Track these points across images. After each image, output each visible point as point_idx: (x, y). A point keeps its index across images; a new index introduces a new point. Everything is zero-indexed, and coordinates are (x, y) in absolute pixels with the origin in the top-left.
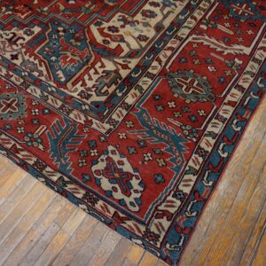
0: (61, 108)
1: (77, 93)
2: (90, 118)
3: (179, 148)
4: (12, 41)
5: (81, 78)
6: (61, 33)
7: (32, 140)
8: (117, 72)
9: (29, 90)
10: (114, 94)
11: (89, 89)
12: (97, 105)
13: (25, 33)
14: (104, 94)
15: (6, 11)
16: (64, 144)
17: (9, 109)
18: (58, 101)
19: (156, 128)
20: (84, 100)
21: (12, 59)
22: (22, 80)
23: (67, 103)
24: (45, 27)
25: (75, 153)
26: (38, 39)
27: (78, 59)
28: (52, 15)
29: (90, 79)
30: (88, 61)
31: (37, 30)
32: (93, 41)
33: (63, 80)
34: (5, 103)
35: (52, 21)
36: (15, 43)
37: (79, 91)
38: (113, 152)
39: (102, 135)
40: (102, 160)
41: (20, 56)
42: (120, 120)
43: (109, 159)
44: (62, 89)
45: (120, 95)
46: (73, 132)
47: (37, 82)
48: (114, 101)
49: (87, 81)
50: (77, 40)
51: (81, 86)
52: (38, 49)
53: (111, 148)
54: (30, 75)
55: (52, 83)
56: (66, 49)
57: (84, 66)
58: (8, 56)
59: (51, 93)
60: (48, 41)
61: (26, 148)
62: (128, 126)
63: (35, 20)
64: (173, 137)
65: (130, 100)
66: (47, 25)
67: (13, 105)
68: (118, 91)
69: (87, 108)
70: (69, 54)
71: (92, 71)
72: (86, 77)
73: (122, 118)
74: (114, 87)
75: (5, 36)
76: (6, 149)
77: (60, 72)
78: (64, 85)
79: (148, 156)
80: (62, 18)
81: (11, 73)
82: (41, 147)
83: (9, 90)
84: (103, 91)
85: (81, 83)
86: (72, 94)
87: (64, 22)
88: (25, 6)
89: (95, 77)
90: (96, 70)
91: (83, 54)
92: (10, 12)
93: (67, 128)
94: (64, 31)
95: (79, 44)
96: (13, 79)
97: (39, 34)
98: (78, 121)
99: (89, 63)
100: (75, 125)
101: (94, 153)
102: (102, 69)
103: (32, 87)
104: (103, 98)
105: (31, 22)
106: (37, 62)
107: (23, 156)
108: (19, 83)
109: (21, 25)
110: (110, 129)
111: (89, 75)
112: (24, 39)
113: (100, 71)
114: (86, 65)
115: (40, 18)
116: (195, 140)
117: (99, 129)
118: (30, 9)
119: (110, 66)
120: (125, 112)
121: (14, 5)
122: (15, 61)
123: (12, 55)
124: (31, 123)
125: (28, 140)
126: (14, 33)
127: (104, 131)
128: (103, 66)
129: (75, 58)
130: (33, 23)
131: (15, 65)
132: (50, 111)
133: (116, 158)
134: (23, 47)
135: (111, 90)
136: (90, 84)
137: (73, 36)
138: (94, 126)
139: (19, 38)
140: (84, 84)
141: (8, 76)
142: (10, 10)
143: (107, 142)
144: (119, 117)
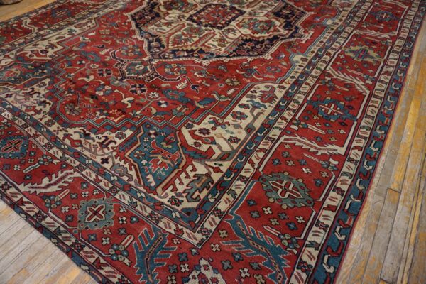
0: (150, 215)
1: (168, 199)
2: (180, 227)
3: (279, 262)
4: (103, 145)
5: (171, 183)
6: (152, 136)
7: (118, 252)
8: (208, 175)
9: (117, 196)
10: (206, 201)
11: (180, 195)
12: (188, 211)
13: (117, 136)
14: (195, 200)
15: (100, 115)
16: (152, 257)
17: (96, 217)
18: (147, 208)
19: (252, 238)
20: (175, 206)
21: (103, 163)
22: (111, 186)
23: (156, 210)
24: (137, 130)
25: (163, 269)
26: (130, 142)
27: (169, 162)
28: (144, 118)
29: (181, 183)
30: (179, 164)
31: (129, 133)
32: (184, 144)
33: (153, 184)
34: (92, 210)
35: (144, 124)
36: (106, 146)
37: (170, 197)
38: (206, 267)
39: (194, 247)
40: (194, 277)
41: (110, 161)
42: (213, 229)
43: (201, 276)
44: (152, 195)
45: (212, 200)
46: (162, 243)
47: (126, 188)
48: (207, 207)
49: (178, 186)
50: (168, 142)
51: (172, 191)
52: (129, 152)
53: (203, 262)
54: (119, 179)
55: (142, 189)
56: (157, 152)
57: (175, 169)
58: (98, 160)
59: (140, 199)
60: (139, 144)
61: (111, 262)
62: (222, 236)
63: (128, 123)
64: (272, 248)
65: (223, 206)
66: (139, 128)
67: (100, 212)
68: (210, 196)
69: (178, 215)
70: (160, 157)
71: (183, 175)
72: (177, 182)
73: (215, 227)
74: (205, 192)
75: (97, 140)
76: (88, 264)
77: (150, 177)
78: (154, 190)
79: (245, 272)
80: (155, 122)
81: (100, 178)
82: (127, 261)
83: (98, 196)
84: (194, 197)
85: (171, 188)
86: (162, 200)
87: (155, 125)
88: (119, 110)
89: (186, 182)
90: (187, 173)
91: (175, 157)
92: (104, 117)
93: (156, 238)
94: (155, 134)
95: (170, 147)
96: (102, 184)
97: (131, 137)
98: (168, 230)
99: (181, 167)
100: (164, 236)
101: (185, 267)
102: (193, 173)
103: (121, 193)
104: (195, 205)
105: (124, 126)
106: (127, 165)
107: (106, 272)
108: (107, 189)
109: (113, 129)
110: (203, 240)
111: (180, 179)
112: (115, 142)
113: (191, 174)
114: (178, 168)
115: (133, 122)
116: (295, 252)
117: (190, 240)
118: (124, 113)
119: (201, 169)
120: (218, 220)
121: (108, 110)
122: (105, 165)
123: (102, 159)
124: (118, 233)
125: (113, 252)
126: (106, 137)
127: (195, 242)
128: (194, 169)
129: (165, 161)
130: (125, 126)
131: (105, 169)
132: (138, 219)
133: (209, 274)
134: (114, 151)
135: (203, 195)
136: (180, 189)
137: (164, 139)
138: (185, 236)
139: (111, 141)
140: (175, 189)
141: (97, 181)
142: (104, 114)
143: (199, 255)
144: (212, 226)
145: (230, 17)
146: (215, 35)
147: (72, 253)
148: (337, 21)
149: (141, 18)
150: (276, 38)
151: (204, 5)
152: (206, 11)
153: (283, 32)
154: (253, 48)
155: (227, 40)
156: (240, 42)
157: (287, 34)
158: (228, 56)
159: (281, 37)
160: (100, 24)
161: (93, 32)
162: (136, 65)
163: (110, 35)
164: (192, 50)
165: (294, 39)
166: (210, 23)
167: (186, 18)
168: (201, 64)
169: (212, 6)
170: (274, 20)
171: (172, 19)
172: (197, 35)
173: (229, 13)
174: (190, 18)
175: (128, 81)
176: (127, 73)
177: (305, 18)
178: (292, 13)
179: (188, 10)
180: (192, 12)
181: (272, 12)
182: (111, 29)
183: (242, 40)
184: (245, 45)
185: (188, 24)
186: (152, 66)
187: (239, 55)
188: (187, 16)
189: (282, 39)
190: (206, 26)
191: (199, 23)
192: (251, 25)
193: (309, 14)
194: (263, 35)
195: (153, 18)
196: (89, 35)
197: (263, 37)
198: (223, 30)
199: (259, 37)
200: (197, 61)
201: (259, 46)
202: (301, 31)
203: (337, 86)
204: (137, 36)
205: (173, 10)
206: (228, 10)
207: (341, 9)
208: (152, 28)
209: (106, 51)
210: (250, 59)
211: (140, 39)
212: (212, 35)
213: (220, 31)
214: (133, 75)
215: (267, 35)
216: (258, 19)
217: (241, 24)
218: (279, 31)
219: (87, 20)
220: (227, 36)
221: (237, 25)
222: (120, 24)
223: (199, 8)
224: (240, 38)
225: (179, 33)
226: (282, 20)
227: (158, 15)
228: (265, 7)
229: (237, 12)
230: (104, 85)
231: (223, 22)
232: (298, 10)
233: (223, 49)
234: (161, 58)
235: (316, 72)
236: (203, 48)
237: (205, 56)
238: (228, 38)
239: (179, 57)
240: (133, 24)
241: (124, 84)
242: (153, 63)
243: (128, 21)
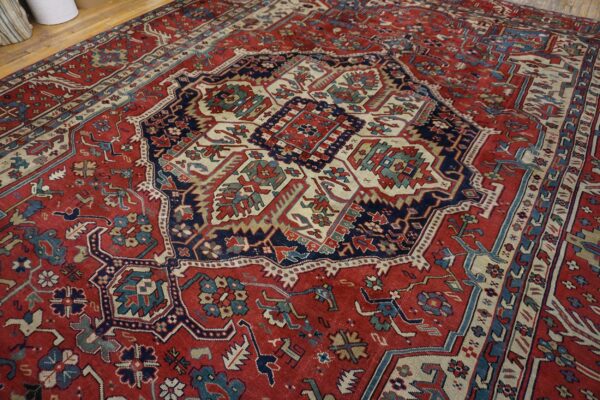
145: (335, 136)
146: (306, 187)
148: (542, 154)
149: (160, 133)
150: (428, 200)
151: (283, 102)
152: (287, 118)
153: (441, 183)
154: (386, 228)
155: (332, 202)
156: (358, 212)
157: (450, 190)
158: (335, 257)
159: (440, 199)
160: (80, 146)
161: (59, 168)
162: (138, 278)
163: (95, 178)
164: (260, 235)
165: (465, 206)
166: (296, 150)
167: (249, 135)
168: (277, 280)
169: (300, 105)
170: (421, 149)
171: (222, 136)
172: (270, 188)
173: (332, 124)
174: (256, 138)
175: (117, 336)
176: (117, 305)
177: (479, 143)
178: (453, 130)
179: (253, 114)
180: (261, 120)
181: (411, 124)
182: (99, 161)
183: (362, 203)
184: (369, 219)
185: (254, 154)
186: (172, 280)
187: (358, 254)
188: (251, 128)
189: (444, 205)
190: (288, 160)
191: (275, 152)
192: (377, 162)
193: (487, 132)
194: (402, 190)
195: (184, 133)
196: (53, 177)
197: (404, 196)
198: (321, 174)
199: (396, 198)
200: (271, 270)
201: (396, 225)
202: (477, 182)
204: (148, 185)
205: (225, 113)
206: (330, 117)
207: (544, 122)
208: (180, 164)
209: (81, 227)
210: (383, 266)
211: (156, 194)
212: (301, 186)
213: (316, 175)
214: (129, 315)
215: (410, 191)
216: (390, 142)
217: (358, 157)
218: (434, 180)
219: (53, 133)
220: (329, 191)
221: (350, 158)
222: (117, 146)
223: (274, 109)
224: (358, 199)
225: (233, 179)
226: (438, 149)
227: (193, 125)
228: (399, 110)
229: (347, 123)
230: (61, 349)
231: (321, 150)
232: (463, 120)
233: (324, 230)
234: (193, 258)
235: (526, 316)
236: (285, 228)
237: (286, 254)
238: (333, 197)
239: (232, 255)
240: (144, 148)
241: (110, 345)
242: (177, 272)
243: (134, 138)
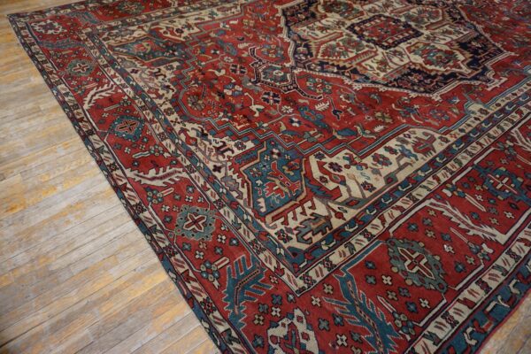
0: (253, 243)
1: (276, 231)
2: (282, 266)
3: (385, 342)
4: (220, 151)
5: (284, 214)
6: (275, 156)
7: (209, 271)
8: (328, 218)
9: (222, 211)
10: (317, 246)
11: (290, 230)
12: (295, 252)
13: (236, 145)
14: (309, 241)
15: (223, 117)
16: (243, 288)
17: (194, 226)
18: (251, 234)
19: (360, 305)
20: (281, 242)
21: (214, 170)
22: (217, 198)
23: (261, 240)
24: (259, 144)
25: (253, 305)
26: (248, 156)
27: (287, 190)
28: (271, 133)
29: (295, 218)
30: (297, 196)
31: (250, 145)
32: (309, 175)
33: (263, 210)
34: (192, 218)
35: (270, 140)
36: (222, 153)
37: (278, 229)
38: (300, 319)
39: (292, 293)
40: (283, 325)
41: (223, 170)
42: (318, 280)
43: (292, 326)
44: (259, 221)
45: (325, 248)
46: (258, 277)
47: (233, 205)
48: (316, 253)
49: (290, 220)
50: (291, 168)
51: (282, 223)
52: (245, 167)
53: (298, 312)
54: (228, 194)
55: (250, 211)
56: (276, 176)
57: (291, 200)
58: (211, 166)
59: (246, 222)
60: (258, 160)
61: (199, 279)
62: (326, 291)
63: (251, 133)
64: (381, 325)
65: (336, 258)
66: (262, 143)
67: (200, 223)
68: (323, 243)
69: (282, 252)
70: (277, 182)
71: (299, 210)
72: (290, 215)
73: (321, 278)
74: (320, 236)
75: (214, 144)
76: (176, 273)
77: (261, 200)
78: (263, 217)
79: (342, 340)
80: (281, 140)
81: (208, 186)
82: (216, 283)
83: (201, 205)
84: (305, 238)
85: (282, 220)
86: (269, 231)
87: (281, 144)
88: (245, 116)
89: (301, 218)
90: (303, 209)
91: (294, 186)
92: (227, 120)
93: (253, 269)
94: (279, 154)
95: (292, 173)
96: (208, 193)
97: (251, 150)
98: (268, 265)
99: (299, 199)
100: (262, 270)
101: (276, 312)
102: (311, 211)
103: (226, 208)
104: (304, 247)
105: (246, 135)
106: (239, 181)
107: (193, 287)
108: (213, 200)
109: (234, 136)
110: (303, 288)
111: (294, 214)
112: (233, 152)
113: (309, 212)
114: (295, 201)
115: (257, 134)
116: (409, 338)
117: (289, 284)
118: (249, 121)
119: (321, 209)
120: (326, 272)
121: (233, 113)
122: (216, 174)
123: (215, 166)
124: (214, 251)
125: (205, 269)
126: (224, 143)
127: (295, 288)
128: (313, 207)
129: (283, 188)
130: (247, 137)
131: (216, 178)
132: (238, 242)
133: (302, 327)
134: (229, 160)
135: (316, 239)
136: (293, 224)
137: (287, 163)
138: (285, 278)
139: (229, 149)
140: (285, 223)
141: (204, 188)
142: (227, 117)
143: (295, 304)
144: (318, 276)
145: (401, 37)
146: (376, 55)
147: (164, 256)
149: (293, 15)
150: (453, 76)
151: (371, 15)
152: (372, 23)
153: (465, 69)
154: (420, 81)
155: (390, 64)
156: (406, 71)
157: (469, 74)
158: (386, 85)
159: (460, 76)
160: (246, 12)
161: (235, 20)
162: (275, 69)
163: (254, 27)
164: (344, 68)
165: (477, 83)
166: (374, 38)
167: (346, 26)
168: (351, 86)
169: (382, 18)
170: (457, 53)
171: (330, 23)
172: (355, 51)
173: (402, 31)
174: (351, 28)
175: (262, 87)
176: (263, 76)
177: (500, 58)
178: (484, 48)
179: (351, 17)
180: (355, 21)
181: (456, 40)
182: (256, 21)
183: (409, 68)
184: (412, 75)
185: (347, 35)
186: (292, 75)
187: (399, 87)
188: (348, 23)
189: (461, 79)
190: (368, 41)
191: (361, 36)
192: (425, 53)
193: (506, 54)
194: (438, 68)
195: (307, 18)
196: (231, 22)
197: (438, 71)
198: (388, 51)
199: (432, 70)
200: (347, 81)
201: (428, 81)
202: (490, 75)
203: (519, 157)
204: (284, 35)
205: (333, 13)
206: (401, 27)
208: (303, 30)
209: (246, 45)
210: (413, 95)
211: (287, 40)
212: (373, 54)
213: (384, 51)
214: (269, 80)
215: (442, 69)
216: (437, 46)
217: (413, 48)
218: (460, 68)
219: (231, 5)
220: (390, 60)
221: (407, 48)
222: (268, 17)
223: (365, 17)
224: (407, 66)
225: (333, 43)
226: (468, 55)
227: (313, 16)
228: (450, 33)
229: (411, 32)
230: (235, 84)
231: (390, 41)
232: (494, 45)
233: (382, 74)
234: (305, 68)
235: (495, 132)
236: (358, 68)
237: (358, 78)
238: (392, 62)
239: (327, 72)
240: (283, 20)
241: (258, 89)
242: (295, 71)
243: (277, 15)
